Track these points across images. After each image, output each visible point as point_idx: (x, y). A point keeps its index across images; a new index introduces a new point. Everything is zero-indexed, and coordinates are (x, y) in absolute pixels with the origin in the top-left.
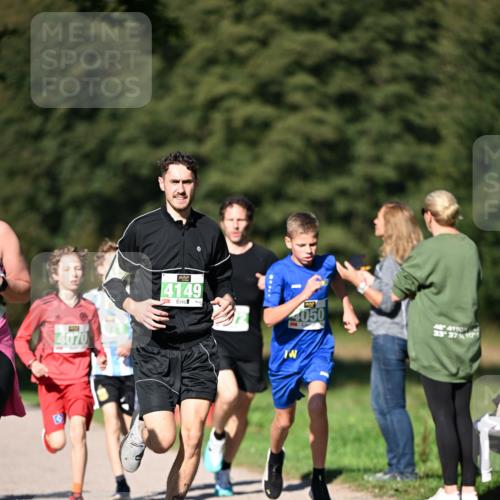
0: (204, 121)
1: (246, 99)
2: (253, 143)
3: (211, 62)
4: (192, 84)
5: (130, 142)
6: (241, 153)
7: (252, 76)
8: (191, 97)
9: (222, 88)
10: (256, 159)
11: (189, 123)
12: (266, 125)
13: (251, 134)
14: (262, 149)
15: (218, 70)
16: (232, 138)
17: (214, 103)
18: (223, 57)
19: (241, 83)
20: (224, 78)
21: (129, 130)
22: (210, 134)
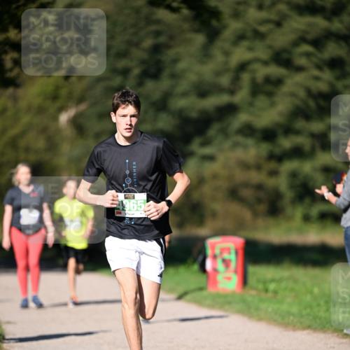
0: (236, 79)
1: (266, 63)
2: (270, 95)
3: (241, 37)
4: (227, 54)
5: (185, 94)
6: (262, 101)
7: (270, 47)
8: (226, 63)
9: (248, 56)
10: (273, 104)
11: (225, 81)
12: (279, 82)
13: (269, 88)
14: (277, 99)
15: (245, 43)
16: (256, 90)
17: (243, 67)
18: (249, 34)
19: (262, 52)
20: (250, 49)
21: (183, 86)
22: (240, 88)
